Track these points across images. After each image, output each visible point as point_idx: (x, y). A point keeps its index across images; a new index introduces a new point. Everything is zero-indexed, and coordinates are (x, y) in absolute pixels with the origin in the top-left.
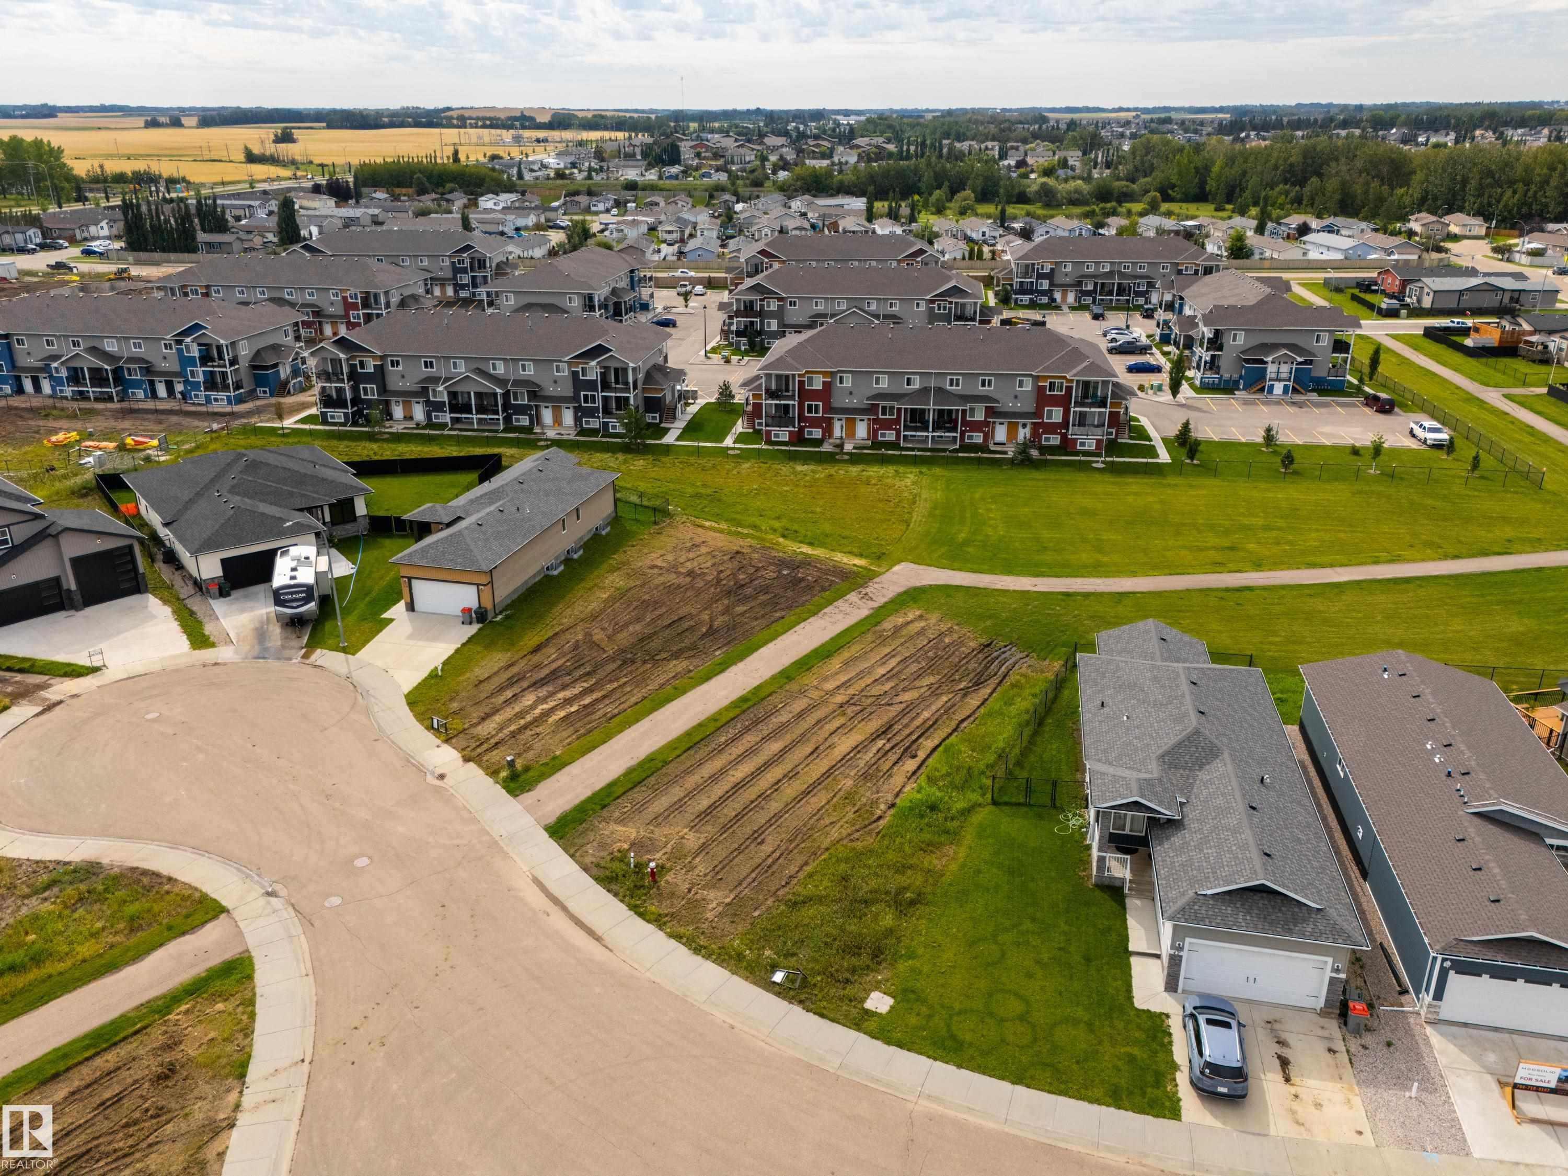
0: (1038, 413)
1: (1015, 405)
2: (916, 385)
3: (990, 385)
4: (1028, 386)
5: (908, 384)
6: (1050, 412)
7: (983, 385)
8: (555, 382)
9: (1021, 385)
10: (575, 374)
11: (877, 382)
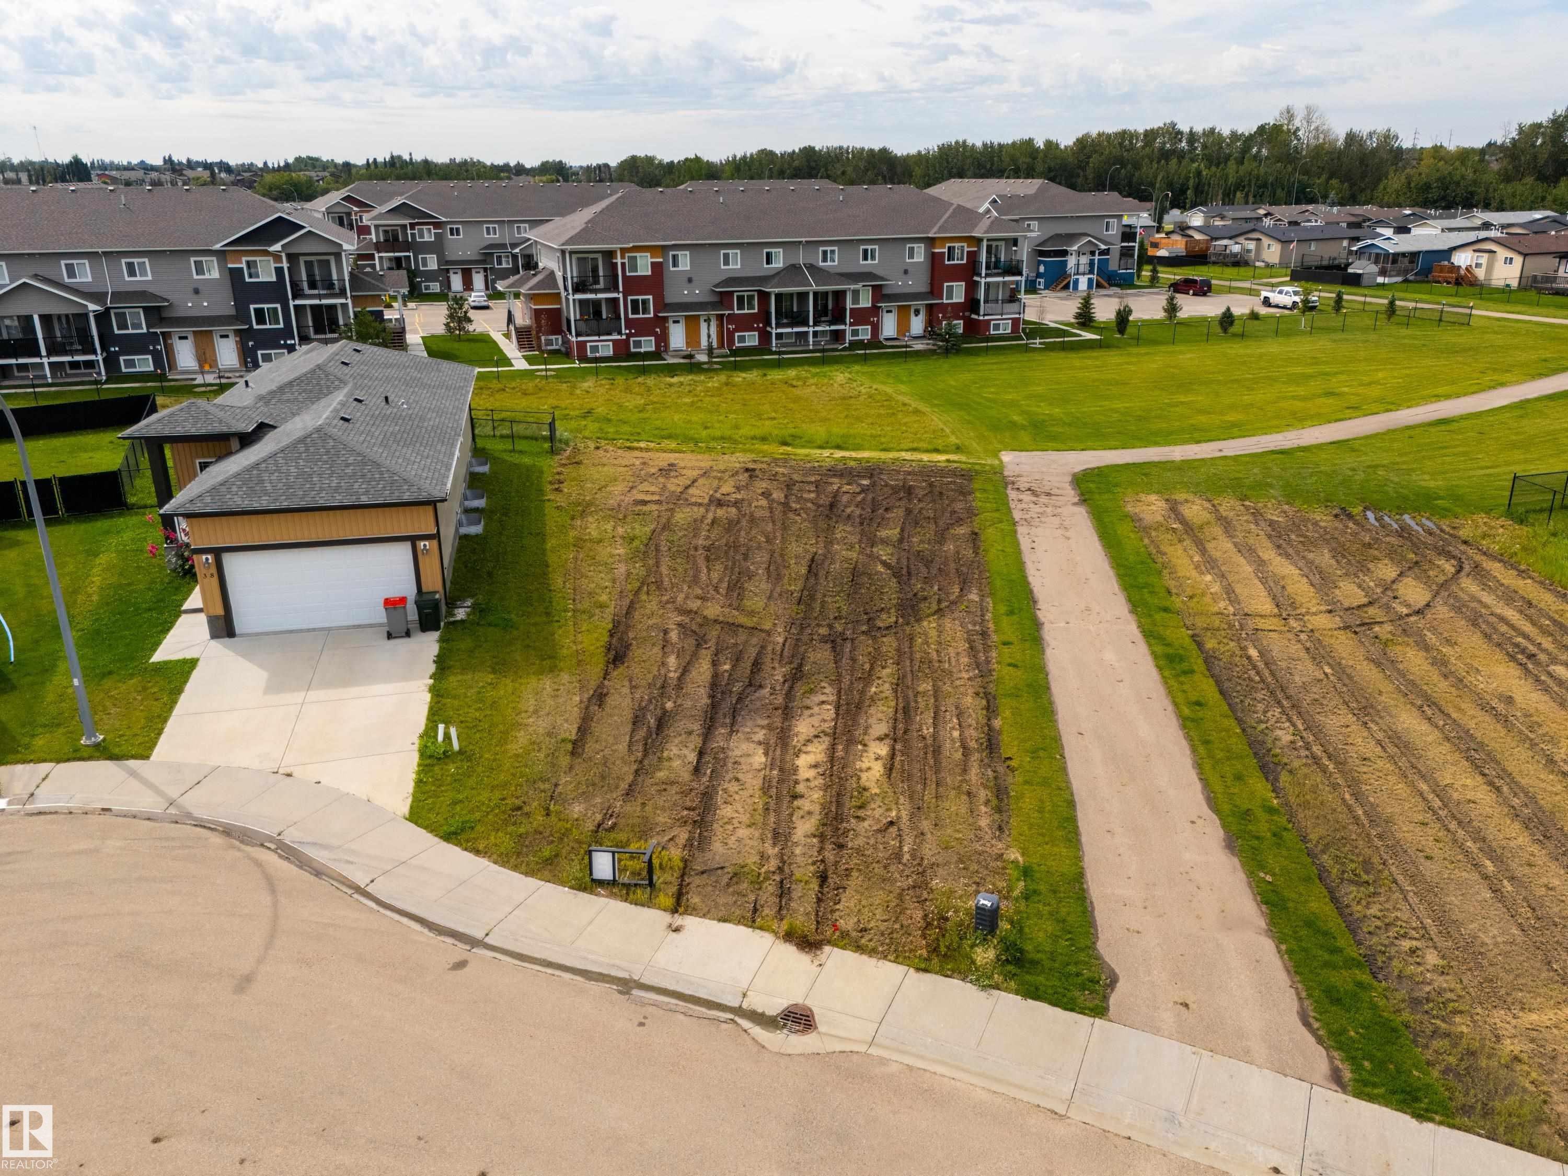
0: (935, 290)
1: (905, 284)
2: (779, 263)
3: (873, 258)
4: (920, 255)
5: (768, 263)
6: (950, 289)
7: (865, 258)
8: (197, 291)
9: (911, 255)
10: (235, 275)
11: (726, 262)
